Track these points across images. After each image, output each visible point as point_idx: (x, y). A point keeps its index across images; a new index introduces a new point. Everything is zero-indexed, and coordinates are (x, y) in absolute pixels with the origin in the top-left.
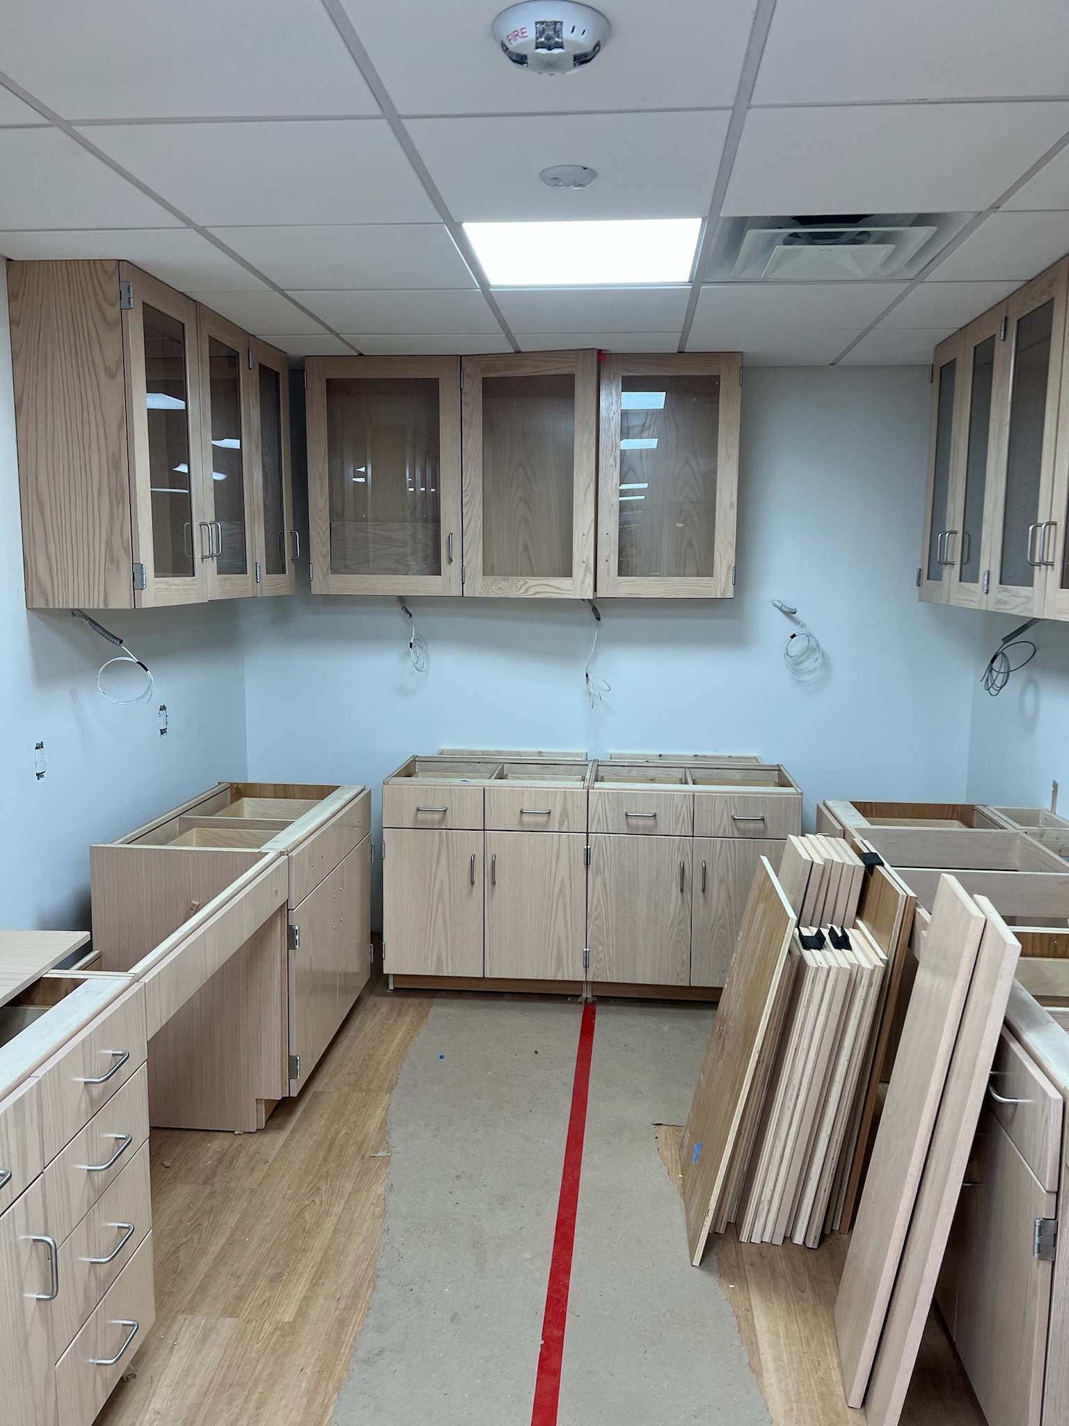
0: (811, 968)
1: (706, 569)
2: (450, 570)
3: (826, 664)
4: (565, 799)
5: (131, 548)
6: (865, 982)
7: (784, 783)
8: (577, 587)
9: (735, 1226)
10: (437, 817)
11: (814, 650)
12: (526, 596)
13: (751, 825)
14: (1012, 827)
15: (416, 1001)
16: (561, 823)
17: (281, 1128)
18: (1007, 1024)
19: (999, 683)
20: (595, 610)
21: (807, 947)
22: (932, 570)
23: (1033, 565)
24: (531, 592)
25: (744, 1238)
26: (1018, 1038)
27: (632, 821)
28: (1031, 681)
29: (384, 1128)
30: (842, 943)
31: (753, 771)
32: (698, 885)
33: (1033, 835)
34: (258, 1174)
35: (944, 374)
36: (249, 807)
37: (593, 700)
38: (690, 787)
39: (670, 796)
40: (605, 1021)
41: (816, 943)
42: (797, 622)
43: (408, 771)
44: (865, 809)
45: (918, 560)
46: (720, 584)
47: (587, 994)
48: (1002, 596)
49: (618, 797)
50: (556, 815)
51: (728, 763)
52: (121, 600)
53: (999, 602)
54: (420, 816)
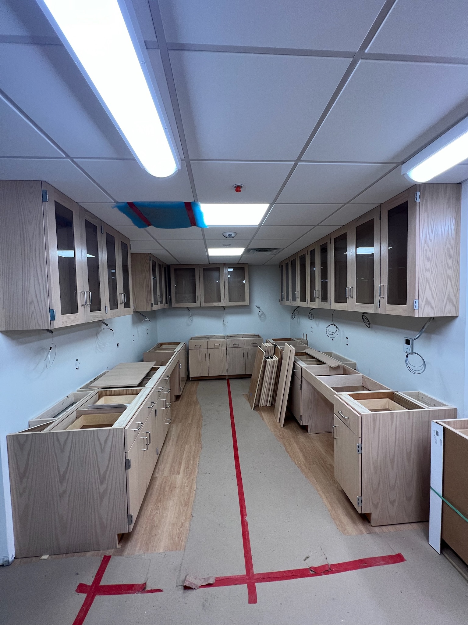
0: (267, 362)
1: (244, 300)
2: (198, 302)
3: (265, 316)
4: (222, 342)
5: (151, 300)
6: (275, 363)
7: (259, 337)
8: (222, 304)
9: (258, 405)
10: (199, 347)
11: (263, 314)
12: (212, 306)
13: (255, 344)
14: (297, 340)
15: (196, 382)
16: (222, 347)
17: (178, 401)
18: (294, 361)
19: (293, 318)
20: (224, 308)
21: (267, 359)
22: (282, 299)
23: (296, 298)
24: (213, 305)
25: (259, 406)
26: (296, 363)
27: (234, 345)
28: (299, 317)
29: (197, 399)
30: (272, 358)
31: (254, 336)
32: (246, 356)
33: (300, 341)
34: (177, 407)
35: (282, 267)
36: (163, 347)
37: (224, 325)
38: (243, 338)
39: (240, 340)
40: (231, 382)
41: (268, 358)
42: (260, 309)
43: (191, 339)
44: (274, 340)
45: (279, 298)
46: (247, 303)
47: (227, 378)
48: (292, 303)
49: (232, 341)
50: (221, 345)
51: (249, 335)
52: (149, 309)
53: (292, 304)
54: (196, 347)
